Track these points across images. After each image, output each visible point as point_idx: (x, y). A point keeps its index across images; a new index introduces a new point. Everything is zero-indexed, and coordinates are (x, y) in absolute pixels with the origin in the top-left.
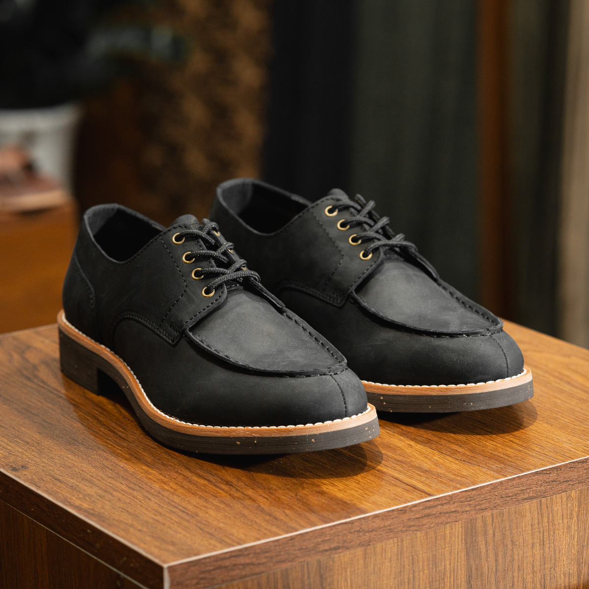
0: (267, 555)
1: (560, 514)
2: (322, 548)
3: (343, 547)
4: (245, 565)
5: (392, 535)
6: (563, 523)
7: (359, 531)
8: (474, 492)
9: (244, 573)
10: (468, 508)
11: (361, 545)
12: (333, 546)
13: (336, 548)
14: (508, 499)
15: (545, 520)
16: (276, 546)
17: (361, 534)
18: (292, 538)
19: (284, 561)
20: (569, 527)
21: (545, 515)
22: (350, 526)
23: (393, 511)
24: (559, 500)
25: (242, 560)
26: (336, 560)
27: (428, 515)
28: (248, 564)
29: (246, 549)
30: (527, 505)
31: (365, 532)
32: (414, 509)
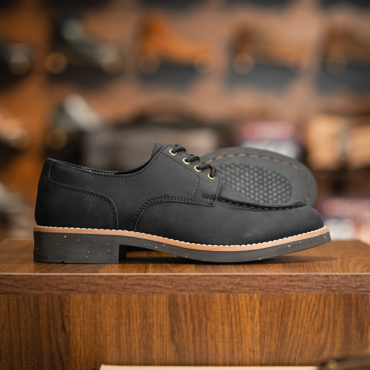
0: (23, 282)
1: (245, 307)
2: (61, 287)
3: (76, 290)
4: (8, 286)
5: (112, 291)
6: (247, 313)
7: (88, 283)
8: (175, 278)
9: (6, 290)
10: (170, 287)
11: (90, 292)
12: (70, 288)
13: (72, 290)
14: (202, 288)
15: (233, 309)
16: (28, 278)
17: (90, 285)
18: (40, 276)
19: (34, 289)
20: (252, 318)
21: (233, 305)
22: (81, 278)
23: (113, 276)
24: (243, 298)
25: (6, 282)
26: (72, 297)
27: (139, 285)
28: (10, 285)
29: (9, 276)
30: (217, 295)
31: (92, 285)
32: (129, 278)
